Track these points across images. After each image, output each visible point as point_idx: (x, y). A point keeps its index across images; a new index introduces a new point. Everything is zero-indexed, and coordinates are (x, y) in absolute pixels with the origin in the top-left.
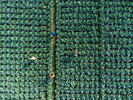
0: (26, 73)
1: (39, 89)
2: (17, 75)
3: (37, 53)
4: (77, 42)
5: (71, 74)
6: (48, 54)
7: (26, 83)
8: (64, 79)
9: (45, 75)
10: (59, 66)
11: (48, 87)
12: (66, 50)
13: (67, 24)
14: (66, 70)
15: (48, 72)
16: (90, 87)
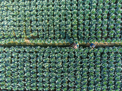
0: (57, 16)
1: (41, 30)
2: (54, 6)
3: (78, 27)
4: (89, 69)
5: (55, 62)
6: (76, 38)
7: (47, 16)
8: (50, 56)
9: (55, 36)
10: (64, 50)
11: (43, 39)
12: (81, 58)
13: (110, 59)
14: (60, 58)
15: (58, 39)
16: (43, 81)
